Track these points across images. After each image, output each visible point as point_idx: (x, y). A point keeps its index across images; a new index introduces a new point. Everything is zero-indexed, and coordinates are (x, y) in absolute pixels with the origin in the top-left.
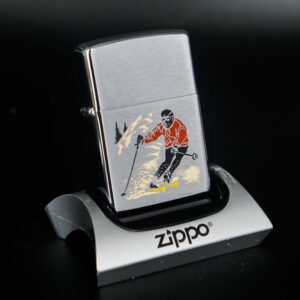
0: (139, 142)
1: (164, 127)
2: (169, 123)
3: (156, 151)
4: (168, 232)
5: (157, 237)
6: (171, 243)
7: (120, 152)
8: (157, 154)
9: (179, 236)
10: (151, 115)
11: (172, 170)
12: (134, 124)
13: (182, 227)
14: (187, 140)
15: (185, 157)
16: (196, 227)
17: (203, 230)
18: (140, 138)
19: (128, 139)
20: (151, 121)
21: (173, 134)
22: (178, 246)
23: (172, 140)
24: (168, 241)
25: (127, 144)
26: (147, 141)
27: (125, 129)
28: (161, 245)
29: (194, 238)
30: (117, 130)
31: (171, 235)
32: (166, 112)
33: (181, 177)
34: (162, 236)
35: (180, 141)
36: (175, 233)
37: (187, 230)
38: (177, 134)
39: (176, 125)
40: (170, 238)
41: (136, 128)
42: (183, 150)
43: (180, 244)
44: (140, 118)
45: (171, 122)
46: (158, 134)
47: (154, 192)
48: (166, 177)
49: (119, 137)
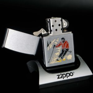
0: (54, 47)
1: (62, 43)
2: (63, 42)
3: (59, 50)
4: (61, 74)
5: (57, 75)
6: (61, 78)
7: (48, 50)
8: (59, 51)
9: (64, 76)
10: (58, 39)
11: (64, 56)
12: (53, 42)
13: (65, 73)
14: (69, 47)
15: (68, 52)
16: (69, 73)
17: (71, 74)
18: (54, 46)
19: (51, 46)
20: (58, 41)
21: (64, 45)
22: (63, 78)
23: (64, 47)
24: (61, 77)
25: (50, 47)
26: (57, 47)
27: (50, 43)
28: (58, 78)
29: (69, 76)
30: (48, 43)
31: (62, 75)
32: (63, 39)
33: (66, 58)
34: (59, 75)
35: (66, 47)
36: (63, 75)
37: (67, 74)
38: (66, 45)
39: (66, 42)
40: (61, 76)
41: (54, 43)
42: (67, 50)
43: (64, 78)
44: (55, 40)
45: (64, 41)
46: (60, 45)
47: (58, 62)
48: (61, 57)
49: (48, 45)
